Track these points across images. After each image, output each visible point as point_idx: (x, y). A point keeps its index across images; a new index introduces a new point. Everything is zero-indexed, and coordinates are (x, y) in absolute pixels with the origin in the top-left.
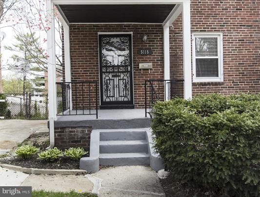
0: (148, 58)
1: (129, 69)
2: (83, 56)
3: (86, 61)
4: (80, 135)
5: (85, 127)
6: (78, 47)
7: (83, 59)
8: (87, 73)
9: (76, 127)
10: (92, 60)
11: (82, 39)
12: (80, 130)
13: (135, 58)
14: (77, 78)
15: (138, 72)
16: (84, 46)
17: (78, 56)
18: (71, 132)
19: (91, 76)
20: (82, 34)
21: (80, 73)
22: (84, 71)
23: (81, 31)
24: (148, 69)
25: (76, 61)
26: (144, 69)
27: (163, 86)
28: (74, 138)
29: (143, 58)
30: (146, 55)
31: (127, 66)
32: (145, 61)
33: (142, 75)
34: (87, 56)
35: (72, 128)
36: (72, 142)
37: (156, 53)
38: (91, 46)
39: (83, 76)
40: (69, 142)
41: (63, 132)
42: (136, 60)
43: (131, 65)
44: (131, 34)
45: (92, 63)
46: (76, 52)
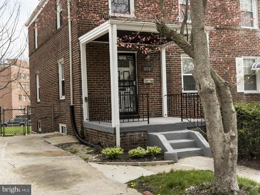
0: (149, 74)
1: (134, 83)
2: (97, 72)
3: (99, 76)
4: (138, 138)
5: (141, 131)
6: (93, 63)
7: (97, 74)
8: (101, 87)
9: (134, 132)
10: (104, 75)
11: (96, 56)
12: (137, 134)
13: (139, 74)
14: (92, 92)
15: (143, 87)
16: (97, 63)
17: (93, 72)
18: (131, 136)
19: (104, 89)
20: (96, 51)
21: (95, 87)
22: (98, 85)
23: (95, 49)
24: (149, 84)
25: (91, 76)
26: (146, 84)
27: (161, 98)
28: (133, 141)
29: (145, 74)
30: (148, 72)
31: (132, 81)
32: (147, 77)
33: (145, 88)
34: (101, 72)
35: (132, 132)
36: (132, 144)
37: (156, 70)
38: (104, 63)
39: (98, 89)
40: (130, 145)
41: (125, 136)
42: (140, 76)
43: (135, 80)
44: (135, 54)
45: (105, 78)
46: (91, 67)
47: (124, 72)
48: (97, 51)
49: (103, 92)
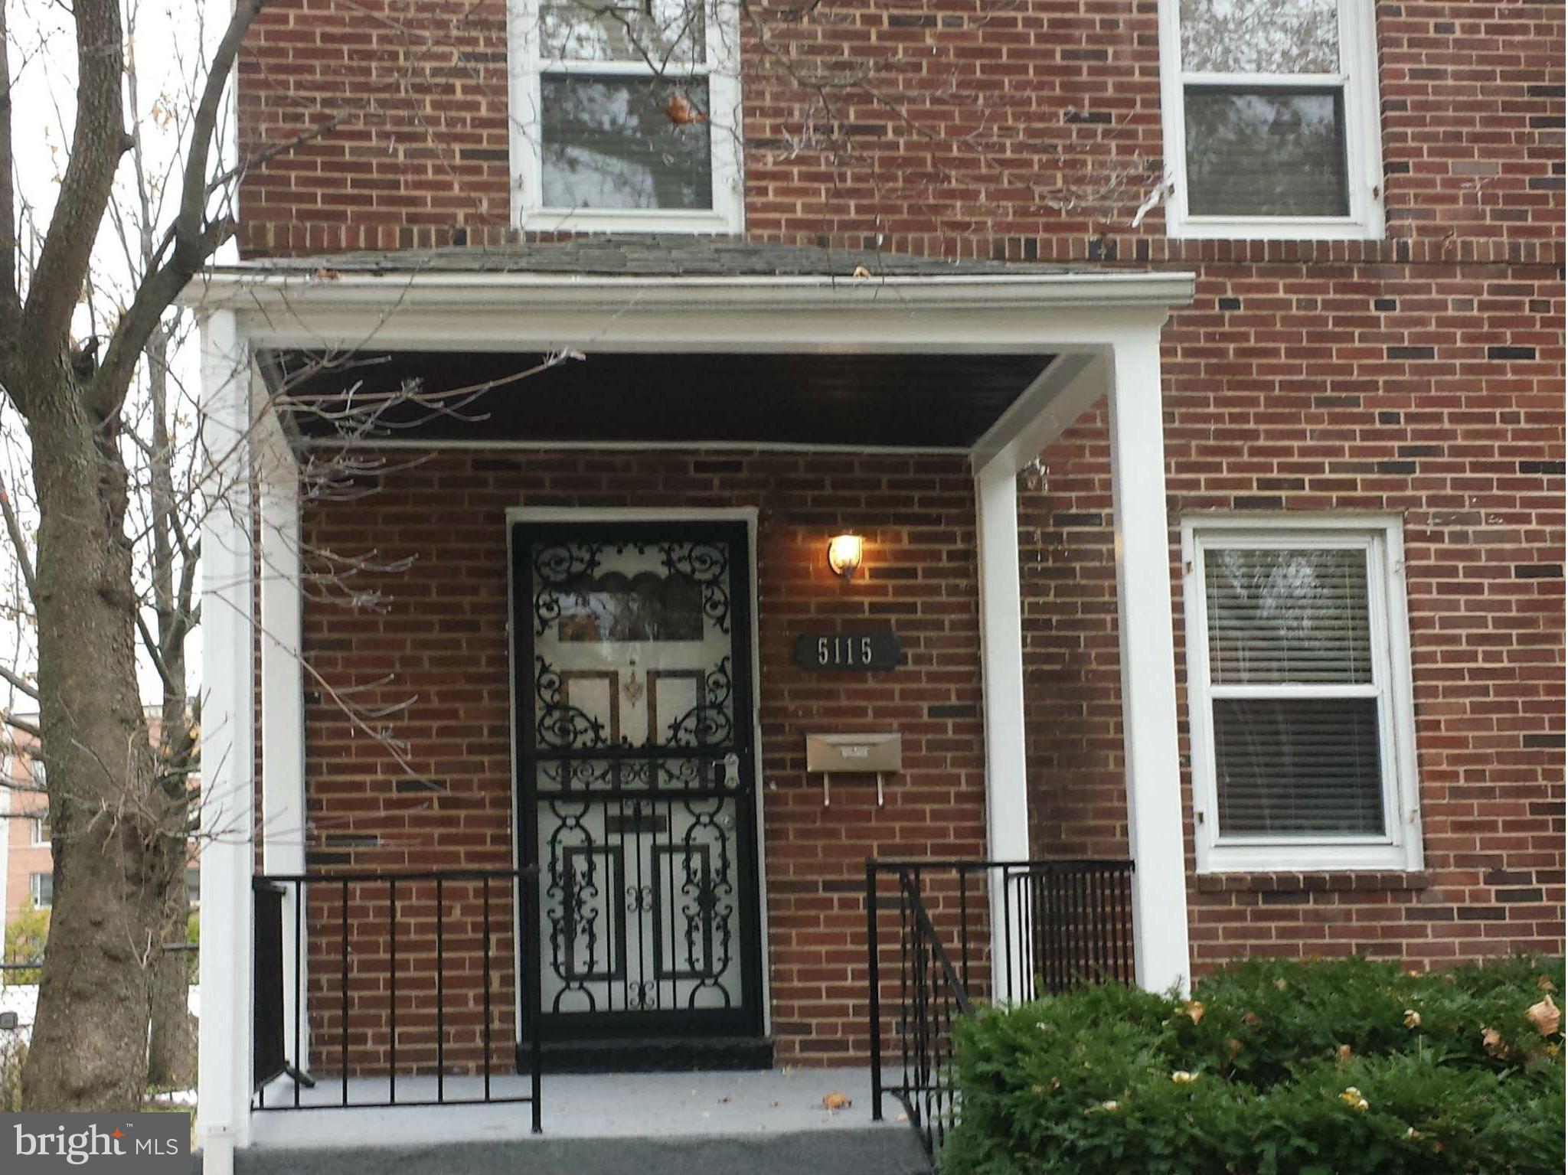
0: (868, 695)
1: (732, 772)
3: (417, 715)
8: (426, 804)
10: (461, 707)
13: (778, 696)
14: (349, 840)
15: (802, 799)
17: (362, 680)
19: (453, 822)
20: (391, 519)
21: (372, 804)
22: (403, 786)
24: (867, 778)
26: (839, 778)
29: (832, 696)
30: (858, 672)
31: (718, 751)
33: (827, 815)
34: (428, 679)
38: (456, 609)
39: (396, 822)
42: (784, 712)
43: (742, 744)
44: (743, 525)
45: (466, 731)
46: (343, 645)
47: (654, 675)
48: (398, 519)
49: (444, 840)
